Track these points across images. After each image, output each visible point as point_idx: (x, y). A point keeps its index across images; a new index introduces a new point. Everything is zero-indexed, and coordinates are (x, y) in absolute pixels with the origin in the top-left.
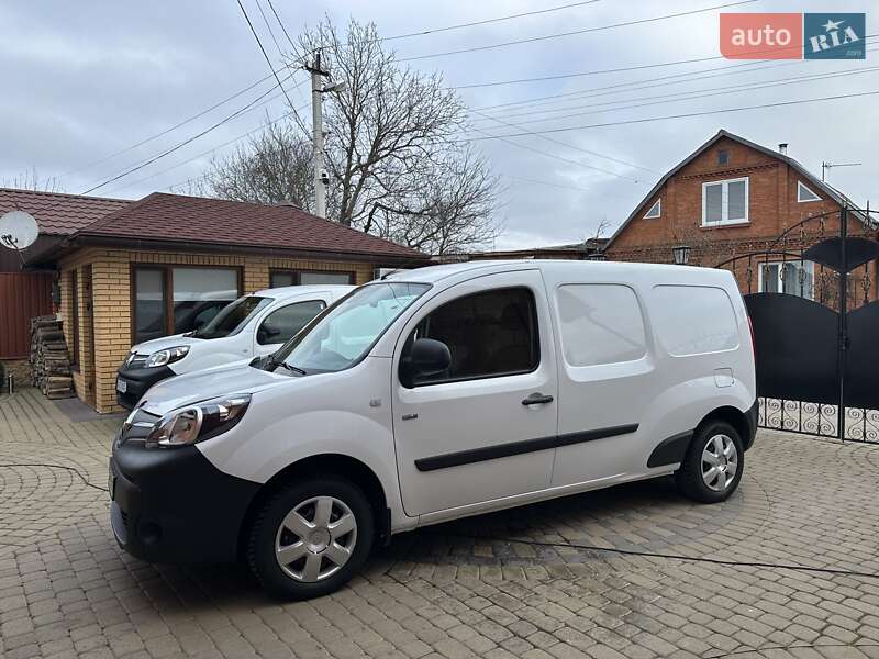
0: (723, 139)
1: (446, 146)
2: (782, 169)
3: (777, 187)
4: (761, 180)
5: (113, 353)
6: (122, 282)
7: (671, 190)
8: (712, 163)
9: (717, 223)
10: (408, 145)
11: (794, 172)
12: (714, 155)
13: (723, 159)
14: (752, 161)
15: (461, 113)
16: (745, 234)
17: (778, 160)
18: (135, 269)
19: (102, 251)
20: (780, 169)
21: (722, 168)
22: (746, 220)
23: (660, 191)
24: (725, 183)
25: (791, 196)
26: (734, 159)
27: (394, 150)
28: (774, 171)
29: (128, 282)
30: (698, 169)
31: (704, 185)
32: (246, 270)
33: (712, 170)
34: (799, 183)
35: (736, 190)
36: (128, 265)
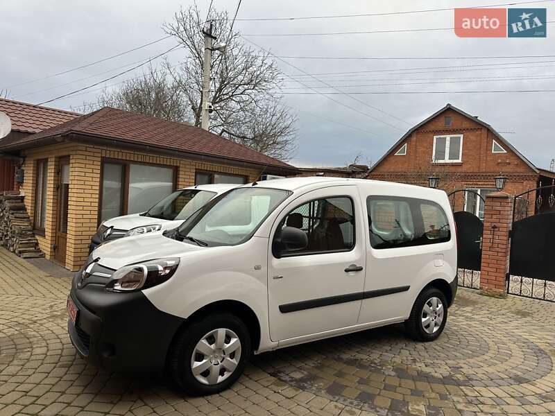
0: (449, 110)
1: (267, 97)
2: (484, 131)
3: (481, 142)
4: (471, 137)
5: (84, 225)
6: (95, 171)
7: (414, 139)
8: (440, 124)
9: (441, 161)
10: (242, 94)
11: (491, 133)
12: (442, 119)
13: (448, 123)
14: (466, 125)
15: (280, 77)
16: (460, 169)
17: (483, 126)
18: (104, 161)
19: (82, 146)
20: (483, 131)
21: (446, 128)
22: (460, 161)
23: (407, 138)
24: (448, 137)
25: (488, 149)
26: (454, 122)
27: (232, 96)
28: (479, 132)
29: (99, 172)
30: (432, 127)
31: (435, 137)
32: (181, 169)
33: (441, 128)
34: (494, 141)
35: (454, 142)
36: (100, 159)
